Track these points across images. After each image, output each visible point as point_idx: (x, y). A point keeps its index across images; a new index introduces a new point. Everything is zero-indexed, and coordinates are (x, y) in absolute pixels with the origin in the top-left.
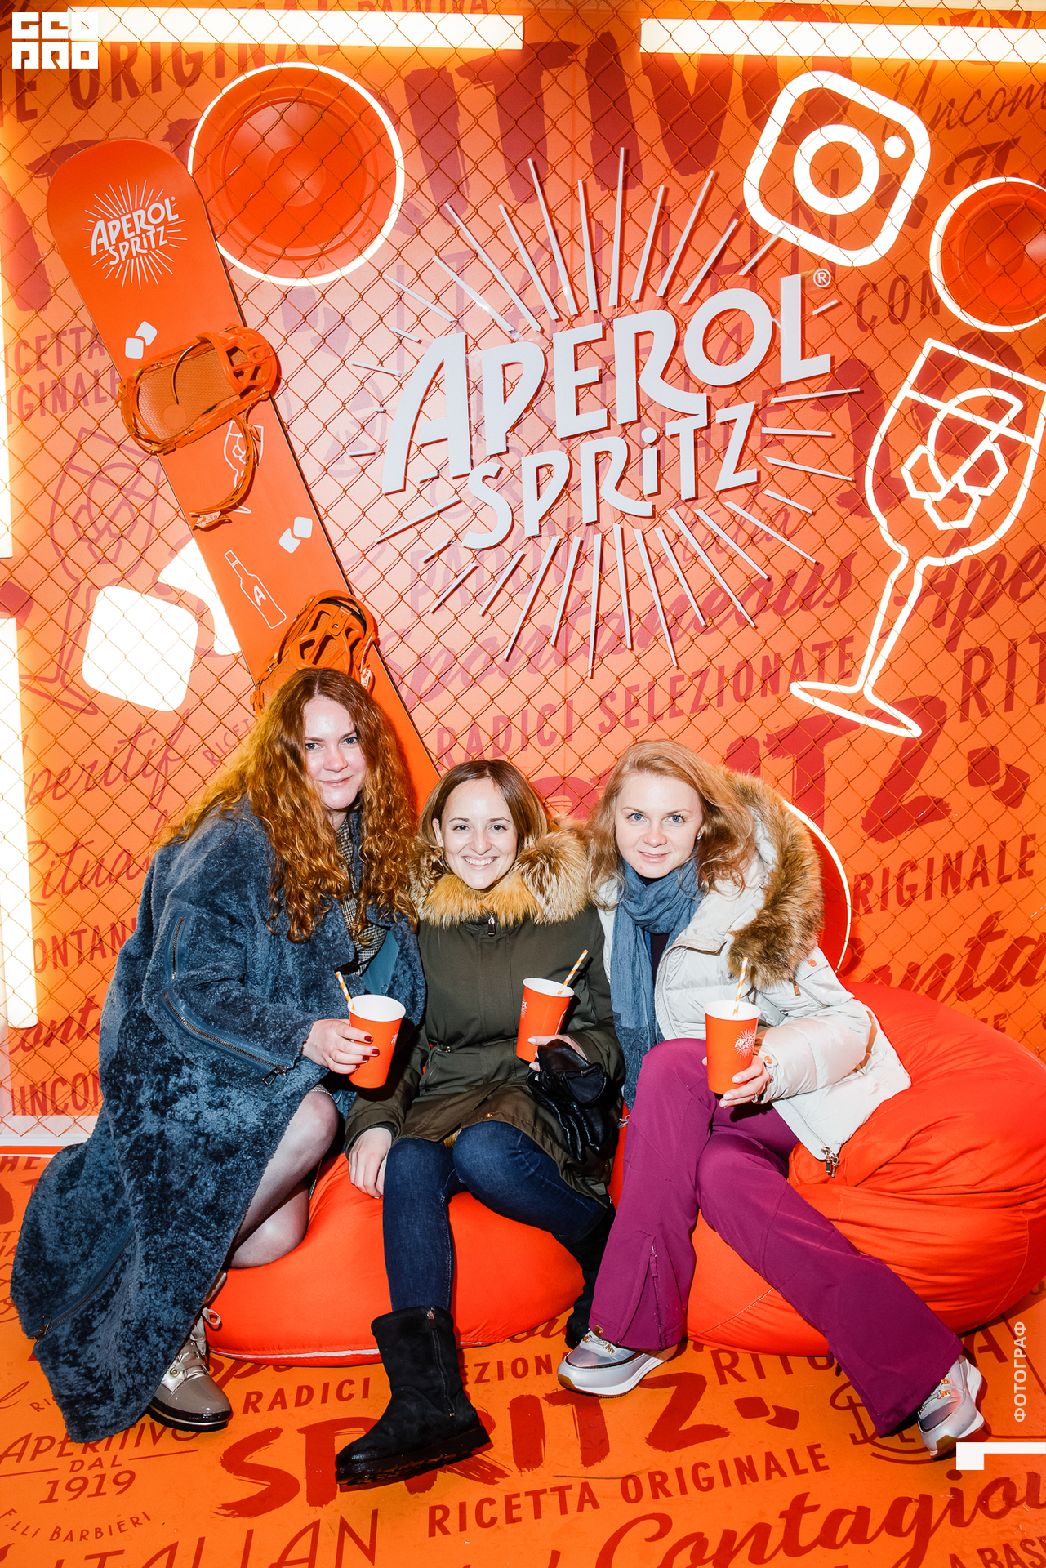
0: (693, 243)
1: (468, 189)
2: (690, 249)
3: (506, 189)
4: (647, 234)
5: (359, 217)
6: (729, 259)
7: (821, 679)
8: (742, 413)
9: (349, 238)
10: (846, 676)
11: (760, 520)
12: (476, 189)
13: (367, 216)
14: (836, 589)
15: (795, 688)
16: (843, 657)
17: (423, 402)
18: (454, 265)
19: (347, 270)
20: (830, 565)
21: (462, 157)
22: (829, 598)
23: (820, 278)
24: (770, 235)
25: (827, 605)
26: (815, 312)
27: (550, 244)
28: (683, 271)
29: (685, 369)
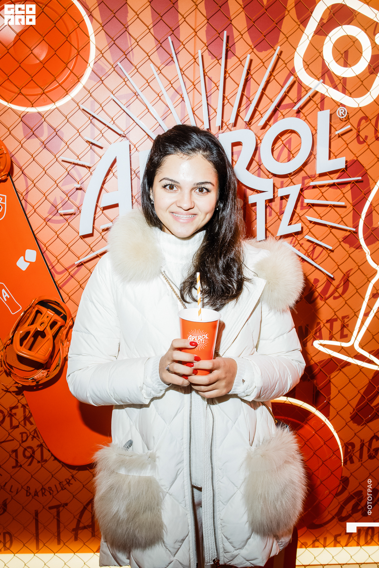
0: (266, 92)
1: (133, 57)
2: (264, 96)
3: (155, 57)
4: (238, 85)
5: (67, 72)
6: (287, 101)
7: (331, 339)
8: (293, 191)
9: (60, 85)
10: (344, 337)
11: (299, 250)
12: (137, 56)
13: (71, 72)
14: (340, 290)
15: (316, 344)
16: (343, 326)
17: (104, 183)
18: (124, 101)
19: (60, 103)
20: (338, 277)
21: (129, 37)
22: (336, 295)
23: (340, 112)
24: (310, 89)
25: (335, 298)
26: (337, 133)
27: (181, 90)
28: (259, 109)
29: (260, 165)
